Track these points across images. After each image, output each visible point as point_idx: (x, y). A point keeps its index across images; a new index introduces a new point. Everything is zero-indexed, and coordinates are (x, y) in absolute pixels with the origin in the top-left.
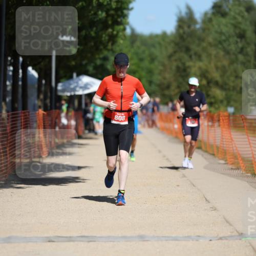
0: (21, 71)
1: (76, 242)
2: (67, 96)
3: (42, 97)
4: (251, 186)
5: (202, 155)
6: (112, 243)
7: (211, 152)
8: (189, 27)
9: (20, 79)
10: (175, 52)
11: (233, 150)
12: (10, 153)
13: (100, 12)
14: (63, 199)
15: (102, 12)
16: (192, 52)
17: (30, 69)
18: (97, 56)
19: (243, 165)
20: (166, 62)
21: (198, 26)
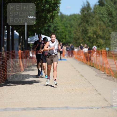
0: (11, 33)
1: (36, 110)
2: (32, 44)
3: (20, 44)
5: (94, 70)
6: (53, 110)
7: (98, 69)
8: (88, 11)
9: (11, 36)
10: (81, 23)
11: (108, 67)
12: (6, 70)
14: (30, 91)
15: (47, 5)
16: (89, 23)
17: (15, 31)
18: (46, 25)
19: (113, 74)
20: (77, 27)
21: (92, 11)
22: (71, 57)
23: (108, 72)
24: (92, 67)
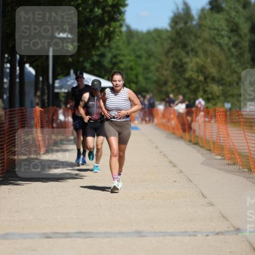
0: (18, 68)
1: (73, 239)
2: (65, 93)
3: (39, 93)
4: (249, 181)
5: (199, 150)
6: (108, 239)
7: (208, 148)
8: (186, 23)
9: (18, 76)
10: (172, 48)
11: (230, 145)
12: (6, 150)
13: (96, 9)
14: (60, 196)
15: (98, 8)
16: (189, 48)
17: (27, 66)
18: (94, 53)
19: (239, 160)
20: (163, 58)
21: (194, 23)
22: (148, 121)
23: (229, 155)
24: (194, 146)
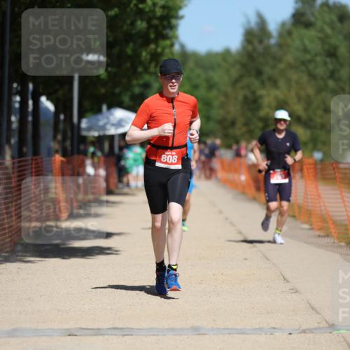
0: (30, 102)
1: (106, 337)
2: (94, 137)
3: (59, 137)
4: (345, 259)
6: (155, 337)
7: (291, 214)
8: (261, 42)
9: (30, 114)
10: (241, 77)
11: (321, 211)
12: (16, 215)
13: (139, 23)
15: (142, 20)
16: (265, 77)
17: (43, 99)
18: (135, 82)
19: (334, 230)
20: (229, 90)
21: (273, 41)
23: (319, 224)
